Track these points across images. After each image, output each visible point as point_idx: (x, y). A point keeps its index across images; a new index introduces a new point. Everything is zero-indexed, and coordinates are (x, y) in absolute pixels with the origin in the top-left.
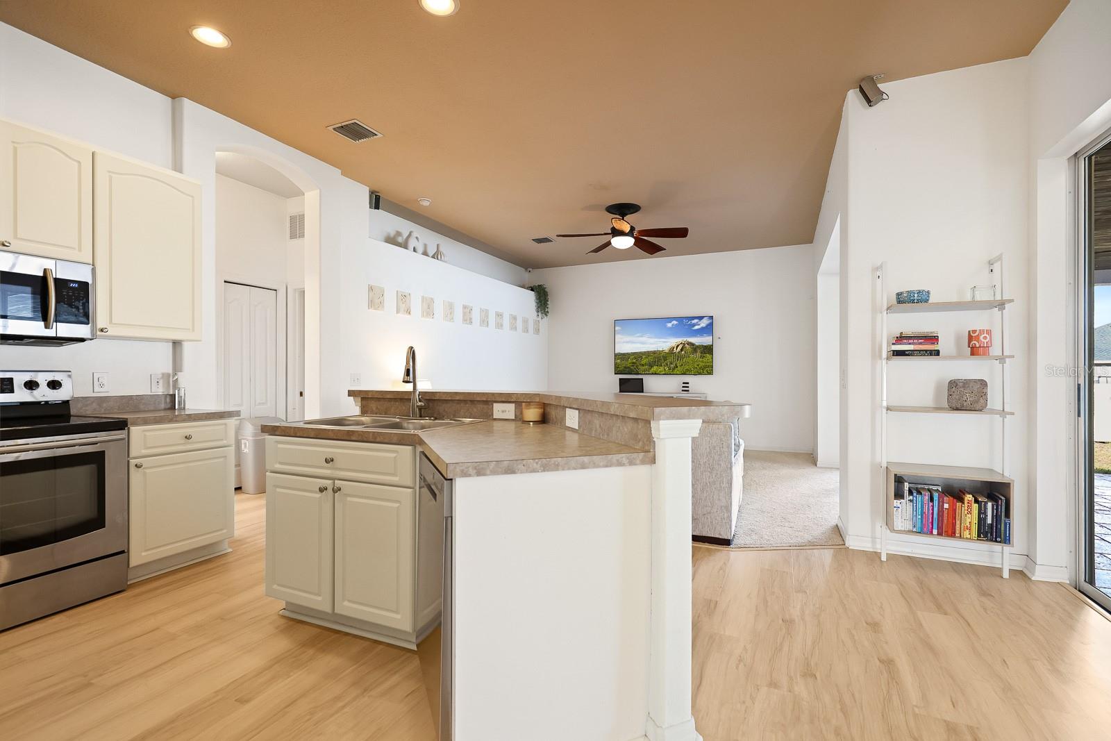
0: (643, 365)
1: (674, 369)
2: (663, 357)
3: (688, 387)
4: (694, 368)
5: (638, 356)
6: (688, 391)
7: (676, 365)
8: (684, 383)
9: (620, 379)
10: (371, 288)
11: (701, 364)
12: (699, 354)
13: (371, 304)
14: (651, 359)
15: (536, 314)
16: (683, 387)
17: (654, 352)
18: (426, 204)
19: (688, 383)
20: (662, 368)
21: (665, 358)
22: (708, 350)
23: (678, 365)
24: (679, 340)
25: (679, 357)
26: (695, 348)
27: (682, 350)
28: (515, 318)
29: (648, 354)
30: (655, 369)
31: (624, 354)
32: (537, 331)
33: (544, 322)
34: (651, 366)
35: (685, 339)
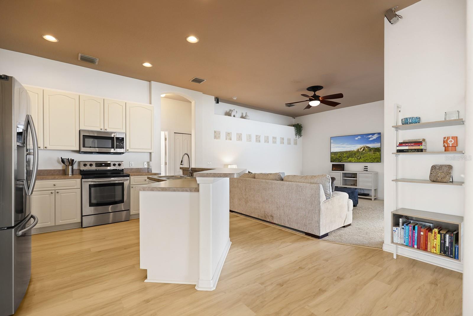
0: (344, 157)
1: (359, 159)
2: (354, 153)
3: (367, 169)
4: (370, 158)
5: (342, 153)
6: (367, 170)
7: (360, 157)
8: (365, 167)
9: (332, 164)
10: (215, 132)
11: (374, 157)
12: (372, 152)
13: (215, 137)
14: (348, 154)
15: (295, 136)
16: (364, 168)
17: (350, 151)
18: (235, 99)
19: (367, 167)
20: (353, 159)
21: (355, 154)
22: (378, 150)
23: (362, 157)
24: (362, 146)
25: (362, 153)
26: (370, 149)
27: (363, 150)
28: (283, 139)
29: (346, 152)
30: (350, 159)
31: (335, 152)
32: (296, 143)
33: (300, 140)
34: (348, 158)
35: (365, 145)
